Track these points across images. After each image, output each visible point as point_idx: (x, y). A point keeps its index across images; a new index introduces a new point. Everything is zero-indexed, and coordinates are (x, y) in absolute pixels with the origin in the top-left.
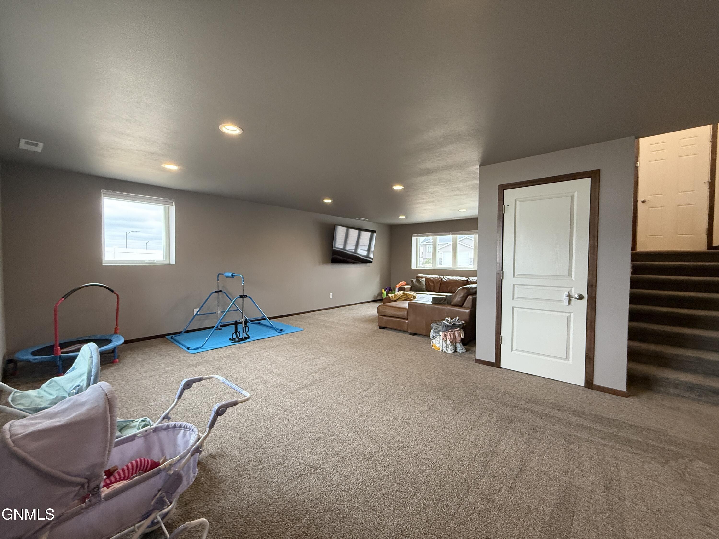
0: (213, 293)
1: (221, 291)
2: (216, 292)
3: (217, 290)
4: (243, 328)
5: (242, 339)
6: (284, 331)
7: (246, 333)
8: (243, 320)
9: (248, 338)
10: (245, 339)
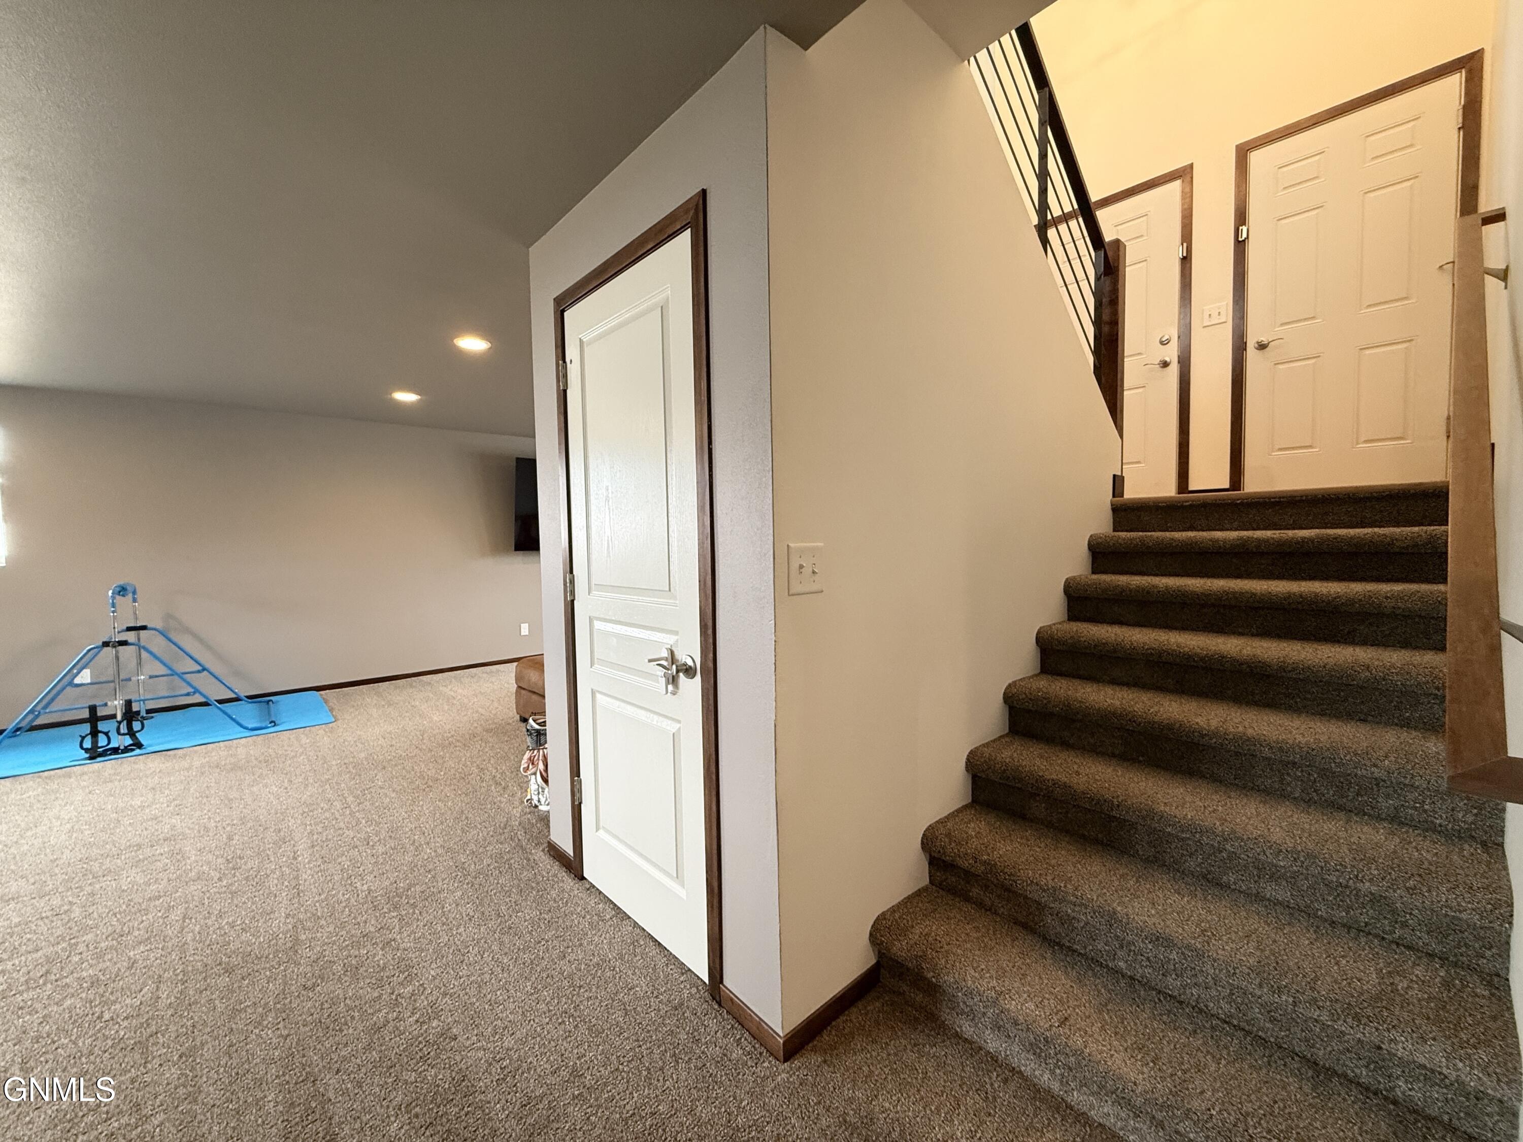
1: (144, 628)
2: (132, 629)
3: (134, 625)
4: (120, 723)
5: (115, 751)
6: (278, 725)
7: (131, 733)
8: (116, 703)
9: (139, 745)
10: (127, 750)
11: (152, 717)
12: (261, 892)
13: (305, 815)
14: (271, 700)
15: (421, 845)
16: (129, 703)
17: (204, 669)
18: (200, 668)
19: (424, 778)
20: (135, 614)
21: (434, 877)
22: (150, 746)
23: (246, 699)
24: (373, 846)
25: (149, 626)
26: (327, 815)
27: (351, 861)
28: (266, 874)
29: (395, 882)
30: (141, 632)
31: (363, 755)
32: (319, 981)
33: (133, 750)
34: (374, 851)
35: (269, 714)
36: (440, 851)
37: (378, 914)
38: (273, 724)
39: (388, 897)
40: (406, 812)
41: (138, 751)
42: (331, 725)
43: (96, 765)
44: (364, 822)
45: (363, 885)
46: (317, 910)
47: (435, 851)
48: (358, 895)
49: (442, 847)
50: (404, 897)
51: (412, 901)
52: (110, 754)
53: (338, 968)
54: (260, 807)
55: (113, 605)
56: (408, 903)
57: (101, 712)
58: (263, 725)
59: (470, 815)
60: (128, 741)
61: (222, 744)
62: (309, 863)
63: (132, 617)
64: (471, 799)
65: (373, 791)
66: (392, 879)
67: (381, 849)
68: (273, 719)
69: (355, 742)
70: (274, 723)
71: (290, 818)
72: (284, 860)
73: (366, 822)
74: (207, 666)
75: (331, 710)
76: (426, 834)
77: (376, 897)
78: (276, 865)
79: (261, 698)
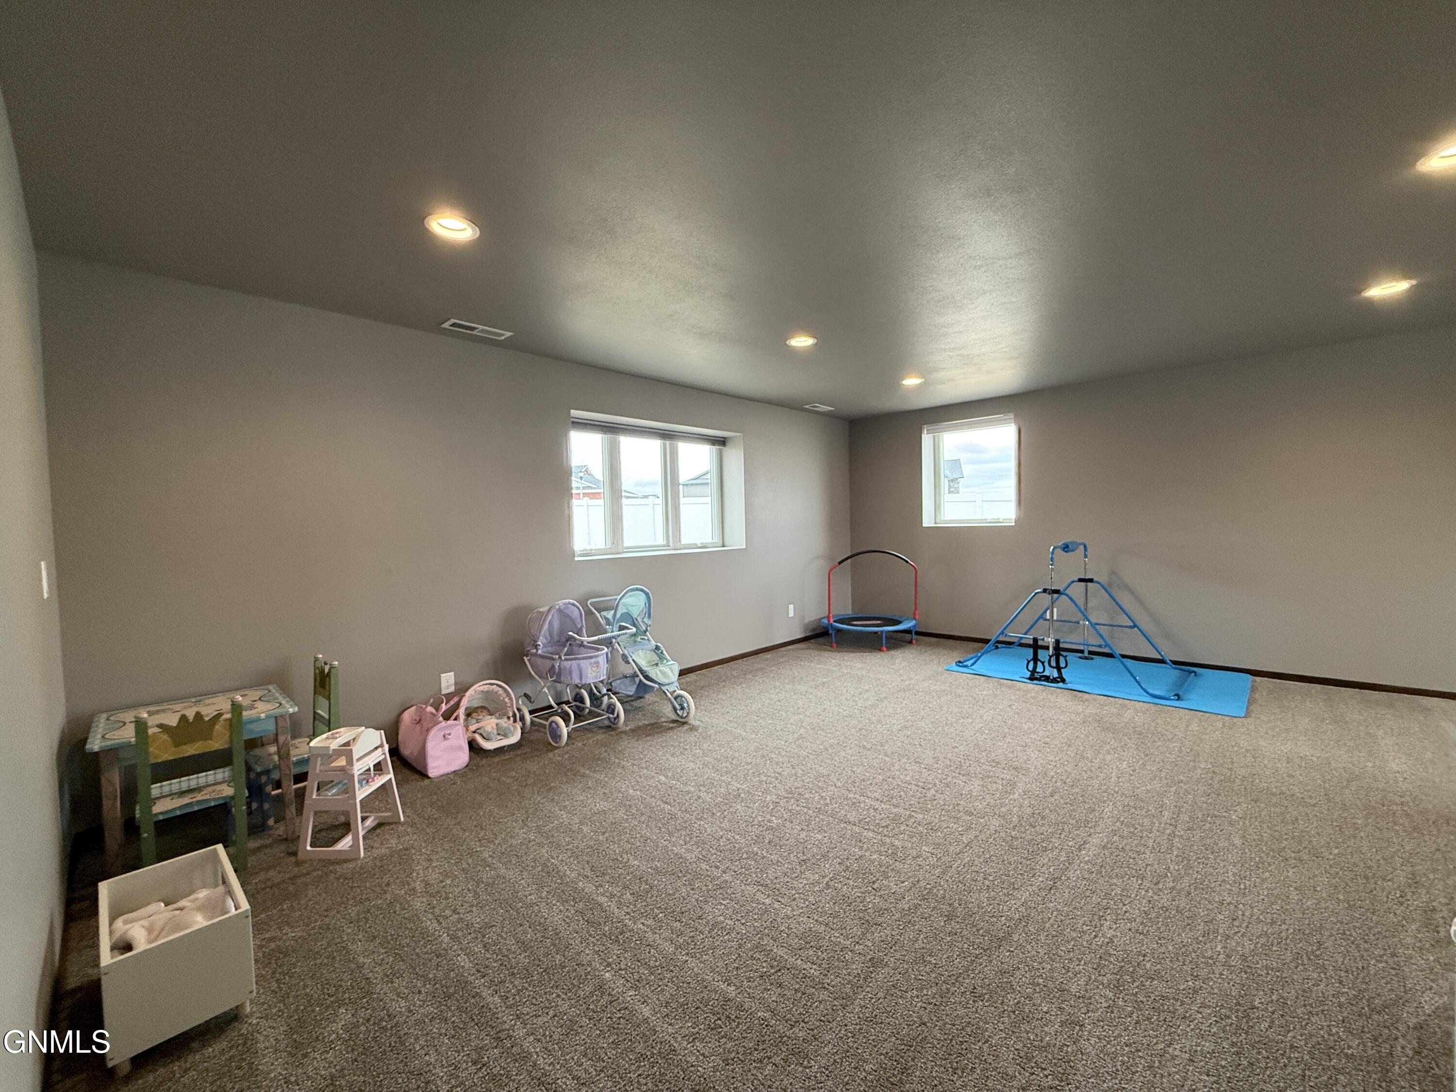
0: (1073, 582)
1: (1091, 580)
2: (1081, 580)
3: (1083, 577)
4: (1051, 657)
5: (1047, 679)
6: (1182, 700)
7: (1059, 669)
8: (1050, 640)
9: (1063, 681)
10: (1054, 681)
11: (1092, 659)
12: (1028, 862)
13: (1126, 808)
14: (1195, 672)
15: (1216, 932)
16: (1057, 642)
17: (1135, 626)
18: (1132, 624)
19: (1300, 843)
20: (1085, 568)
21: (1195, 992)
22: (1071, 683)
23: (1171, 663)
24: (1160, 890)
25: (1095, 579)
26: (1146, 821)
27: (1123, 890)
28: (1046, 847)
29: (1145, 956)
30: (1089, 584)
31: (1243, 771)
32: (986, 997)
33: (1058, 682)
34: (1156, 897)
35: (1181, 686)
36: (1235, 961)
37: (1093, 977)
38: (1176, 698)
39: (1122, 967)
40: (1234, 874)
41: (1061, 685)
42: (1236, 720)
43: (1034, 688)
44: (1175, 853)
45: (1111, 928)
46: (1050, 919)
47: (1228, 956)
48: (1096, 936)
49: (1244, 958)
50: (1136, 984)
51: (1141, 998)
52: (1044, 681)
53: (1011, 1000)
54: (1098, 777)
55: (1052, 559)
56: (1135, 995)
57: (1040, 643)
58: (1167, 696)
59: (1329, 944)
60: (1055, 674)
61: (1120, 701)
62: (1086, 863)
63: (1083, 570)
64: (1353, 918)
65: (1218, 822)
66: (1144, 948)
67: (1165, 901)
68: (1180, 694)
69: (1247, 751)
70: (1179, 697)
71: (1111, 804)
72: (1070, 844)
73: (1177, 856)
74: (1138, 624)
75: (1251, 702)
76: (1236, 923)
77: (1110, 955)
78: (1060, 845)
79: (1187, 667)
